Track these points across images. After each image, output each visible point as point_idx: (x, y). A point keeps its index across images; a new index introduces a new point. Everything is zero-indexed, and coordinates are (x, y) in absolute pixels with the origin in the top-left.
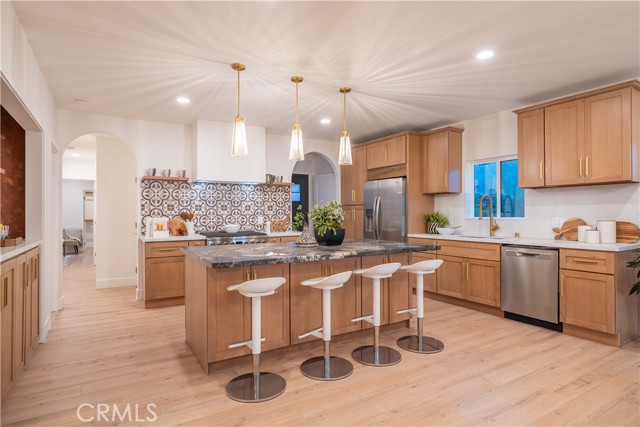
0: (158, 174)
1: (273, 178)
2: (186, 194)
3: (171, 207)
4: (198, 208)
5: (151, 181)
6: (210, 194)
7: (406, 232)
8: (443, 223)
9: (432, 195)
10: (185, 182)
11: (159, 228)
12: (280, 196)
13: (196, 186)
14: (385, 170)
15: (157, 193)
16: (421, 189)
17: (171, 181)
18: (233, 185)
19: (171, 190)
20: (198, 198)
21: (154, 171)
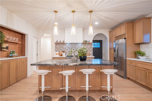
0: (58, 42)
1: (86, 41)
2: (64, 46)
3: (61, 49)
4: (67, 50)
5: (57, 43)
6: (70, 46)
7: (126, 57)
8: (143, 54)
9: (139, 44)
10: (64, 43)
11: (57, 54)
12: (89, 46)
13: (67, 44)
14: (120, 36)
15: (58, 46)
16: (133, 42)
17: (61, 43)
18: (76, 44)
19: (61, 45)
20: (67, 47)
21: (60, 41)
